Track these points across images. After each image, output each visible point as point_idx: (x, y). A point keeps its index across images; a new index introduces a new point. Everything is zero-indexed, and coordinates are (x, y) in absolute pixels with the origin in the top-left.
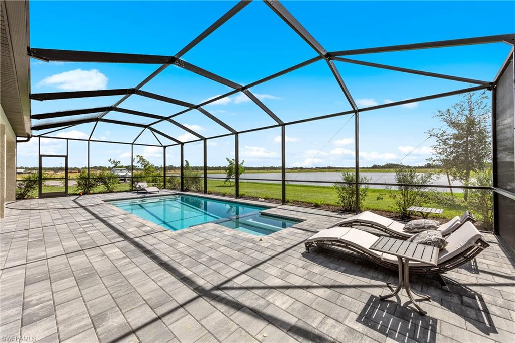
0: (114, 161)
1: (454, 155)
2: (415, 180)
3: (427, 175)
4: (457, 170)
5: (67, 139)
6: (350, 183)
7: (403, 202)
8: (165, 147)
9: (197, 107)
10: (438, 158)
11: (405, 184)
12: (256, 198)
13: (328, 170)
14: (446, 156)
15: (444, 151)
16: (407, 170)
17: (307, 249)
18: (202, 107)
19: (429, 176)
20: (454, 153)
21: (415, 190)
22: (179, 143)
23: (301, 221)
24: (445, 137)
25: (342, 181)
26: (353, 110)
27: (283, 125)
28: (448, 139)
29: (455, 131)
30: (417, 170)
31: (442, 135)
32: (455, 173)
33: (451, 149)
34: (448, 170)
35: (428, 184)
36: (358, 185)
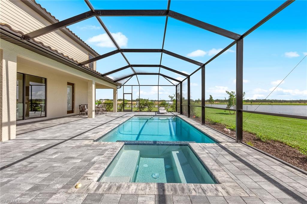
0: (171, 97)
5: (132, 86)
8: (176, 86)
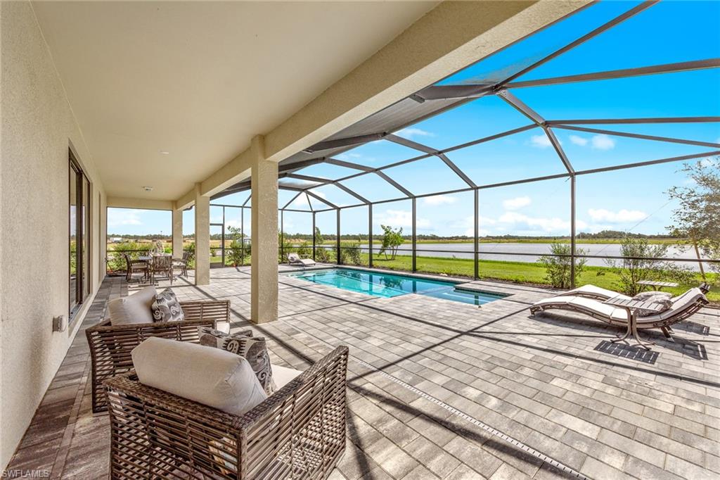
1: (706, 222)
2: (646, 253)
3: (661, 246)
4: (712, 242)
5: (224, 206)
6: (562, 256)
7: (631, 279)
8: (315, 212)
9: (376, 170)
10: (682, 226)
11: (632, 257)
12: (438, 274)
13: (505, 240)
14: (694, 223)
15: (692, 217)
16: (636, 241)
17: (533, 313)
18: (383, 171)
19: (664, 249)
20: (707, 219)
21: (646, 265)
22: (335, 207)
23: (509, 295)
24: (693, 199)
25: (551, 253)
26: (568, 172)
27: (476, 189)
28: (697, 201)
29: (708, 191)
30: (649, 240)
31: (689, 195)
32: (707, 246)
33: (703, 215)
34: (698, 242)
35: (663, 257)
36: (574, 258)
